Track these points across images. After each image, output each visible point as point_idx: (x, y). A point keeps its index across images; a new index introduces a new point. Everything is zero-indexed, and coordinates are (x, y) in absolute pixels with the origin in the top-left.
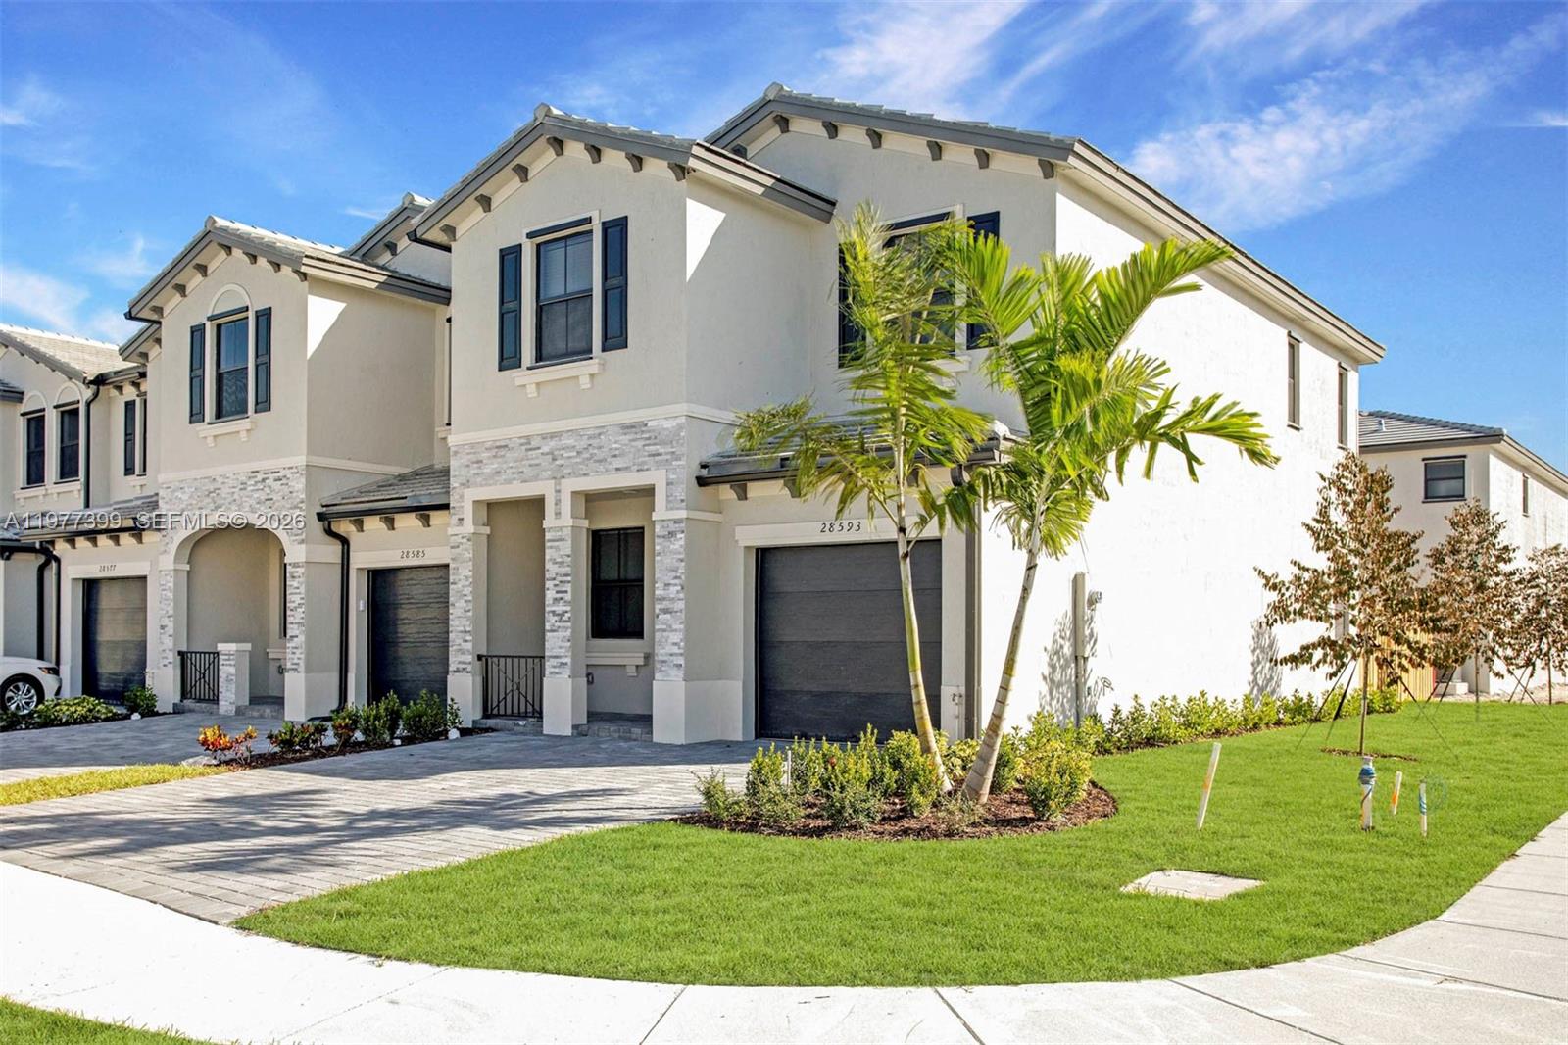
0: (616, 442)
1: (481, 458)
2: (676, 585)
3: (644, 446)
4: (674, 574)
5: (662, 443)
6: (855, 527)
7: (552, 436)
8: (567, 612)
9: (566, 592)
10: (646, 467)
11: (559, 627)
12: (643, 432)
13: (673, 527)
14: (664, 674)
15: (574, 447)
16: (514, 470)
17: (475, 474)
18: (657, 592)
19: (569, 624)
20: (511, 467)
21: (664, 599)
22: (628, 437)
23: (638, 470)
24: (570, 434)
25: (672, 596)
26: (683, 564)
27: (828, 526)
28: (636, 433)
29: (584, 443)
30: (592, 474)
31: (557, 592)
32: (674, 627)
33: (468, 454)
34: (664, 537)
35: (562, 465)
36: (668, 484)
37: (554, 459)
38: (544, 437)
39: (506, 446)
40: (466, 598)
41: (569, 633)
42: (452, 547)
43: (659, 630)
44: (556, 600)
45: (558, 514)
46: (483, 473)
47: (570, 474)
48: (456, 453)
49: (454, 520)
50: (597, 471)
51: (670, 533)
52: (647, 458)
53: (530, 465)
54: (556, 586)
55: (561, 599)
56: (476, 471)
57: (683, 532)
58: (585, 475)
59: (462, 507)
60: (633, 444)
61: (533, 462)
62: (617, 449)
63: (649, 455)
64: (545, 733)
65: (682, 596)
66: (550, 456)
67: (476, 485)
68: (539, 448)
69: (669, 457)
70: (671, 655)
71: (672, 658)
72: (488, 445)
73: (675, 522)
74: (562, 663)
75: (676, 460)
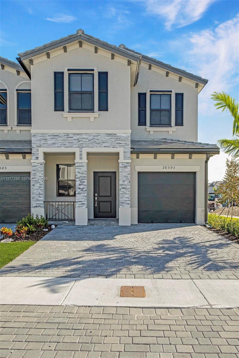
0: (104, 138)
1: (46, 138)
2: (127, 181)
3: (115, 140)
4: (127, 178)
5: (121, 140)
6: (173, 168)
7: (78, 134)
8: (85, 188)
9: (85, 182)
10: (116, 147)
11: (81, 193)
12: (115, 136)
13: (126, 165)
14: (122, 206)
15: (87, 138)
16: (62, 143)
17: (43, 143)
18: (120, 183)
19: (86, 192)
20: (60, 142)
21: (123, 185)
22: (109, 137)
23: (113, 147)
24: (86, 134)
25: (125, 184)
26: (130, 175)
27: (165, 167)
28: (112, 137)
29: (92, 137)
30: (95, 147)
31: (80, 182)
32: (126, 193)
33: (40, 136)
34: (123, 167)
35: (82, 143)
36: (124, 152)
37: (79, 141)
38: (75, 134)
39: (58, 136)
40: (40, 183)
41: (86, 194)
42: (33, 166)
43: (120, 194)
44: (80, 185)
45: (81, 158)
46: (47, 143)
47: (86, 146)
48: (34, 136)
49: (34, 157)
50: (97, 147)
51: (125, 166)
52: (116, 144)
53: (69, 142)
54: (80, 180)
55: (82, 184)
56: (44, 142)
57: (130, 166)
58: (92, 147)
59: (38, 154)
60: (111, 139)
61: (69, 141)
62: (104, 140)
63: (117, 144)
64: (76, 225)
65: (129, 184)
66: (78, 140)
67: (43, 147)
68: (72, 137)
69: (124, 144)
70: (126, 201)
71: (126, 202)
72: (49, 134)
73: (127, 163)
74: (83, 204)
75: (127, 146)
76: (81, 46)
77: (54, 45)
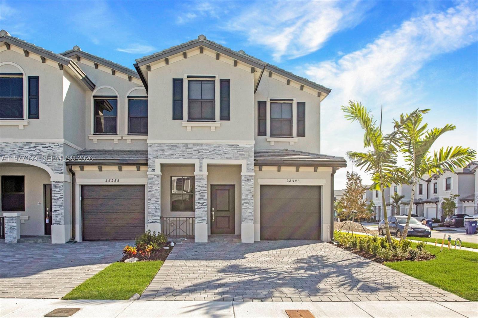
0: (226, 150)
1: (163, 149)
2: (250, 195)
3: (238, 152)
4: (250, 192)
5: (245, 152)
6: (298, 181)
7: (198, 145)
8: (205, 202)
9: (205, 196)
10: (238, 158)
11: (201, 207)
12: (237, 147)
13: (249, 177)
14: (245, 222)
15: (208, 149)
16: (180, 154)
17: (161, 154)
18: (243, 197)
19: (206, 207)
20: (179, 153)
21: (246, 199)
22: (231, 148)
23: (235, 159)
24: (206, 145)
25: (248, 198)
26: (253, 189)
27: (289, 180)
28: (234, 148)
29: (212, 148)
30: (216, 159)
31: (200, 196)
32: (250, 208)
33: (157, 147)
34: (245, 180)
35: (203, 155)
36: (247, 164)
37: (199, 152)
38: (194, 145)
39: (176, 146)
40: (156, 197)
41: (206, 209)
42: (149, 179)
43: (243, 209)
44: (200, 199)
45: (201, 170)
46: (165, 154)
47: (206, 158)
48: (151, 146)
49: (150, 169)
50: (218, 158)
51: (248, 179)
52: (239, 156)
53: (188, 153)
54: (199, 194)
55: (202, 198)
56: (161, 153)
57: (253, 179)
58: (213, 159)
59: (155, 165)
60: (233, 151)
61: (188, 152)
62: (226, 152)
63: (239, 155)
64: (195, 242)
65: (252, 198)
66: (197, 151)
67: (161, 158)
68: (192, 148)
69: (248, 156)
70: (249, 216)
71: (249, 217)
72: (167, 145)
73: (250, 176)
74: (202, 219)
75: (250, 157)
76: (202, 52)
77: (174, 51)
